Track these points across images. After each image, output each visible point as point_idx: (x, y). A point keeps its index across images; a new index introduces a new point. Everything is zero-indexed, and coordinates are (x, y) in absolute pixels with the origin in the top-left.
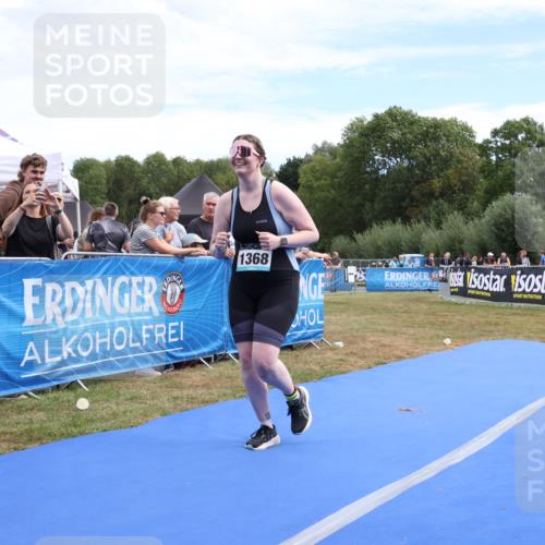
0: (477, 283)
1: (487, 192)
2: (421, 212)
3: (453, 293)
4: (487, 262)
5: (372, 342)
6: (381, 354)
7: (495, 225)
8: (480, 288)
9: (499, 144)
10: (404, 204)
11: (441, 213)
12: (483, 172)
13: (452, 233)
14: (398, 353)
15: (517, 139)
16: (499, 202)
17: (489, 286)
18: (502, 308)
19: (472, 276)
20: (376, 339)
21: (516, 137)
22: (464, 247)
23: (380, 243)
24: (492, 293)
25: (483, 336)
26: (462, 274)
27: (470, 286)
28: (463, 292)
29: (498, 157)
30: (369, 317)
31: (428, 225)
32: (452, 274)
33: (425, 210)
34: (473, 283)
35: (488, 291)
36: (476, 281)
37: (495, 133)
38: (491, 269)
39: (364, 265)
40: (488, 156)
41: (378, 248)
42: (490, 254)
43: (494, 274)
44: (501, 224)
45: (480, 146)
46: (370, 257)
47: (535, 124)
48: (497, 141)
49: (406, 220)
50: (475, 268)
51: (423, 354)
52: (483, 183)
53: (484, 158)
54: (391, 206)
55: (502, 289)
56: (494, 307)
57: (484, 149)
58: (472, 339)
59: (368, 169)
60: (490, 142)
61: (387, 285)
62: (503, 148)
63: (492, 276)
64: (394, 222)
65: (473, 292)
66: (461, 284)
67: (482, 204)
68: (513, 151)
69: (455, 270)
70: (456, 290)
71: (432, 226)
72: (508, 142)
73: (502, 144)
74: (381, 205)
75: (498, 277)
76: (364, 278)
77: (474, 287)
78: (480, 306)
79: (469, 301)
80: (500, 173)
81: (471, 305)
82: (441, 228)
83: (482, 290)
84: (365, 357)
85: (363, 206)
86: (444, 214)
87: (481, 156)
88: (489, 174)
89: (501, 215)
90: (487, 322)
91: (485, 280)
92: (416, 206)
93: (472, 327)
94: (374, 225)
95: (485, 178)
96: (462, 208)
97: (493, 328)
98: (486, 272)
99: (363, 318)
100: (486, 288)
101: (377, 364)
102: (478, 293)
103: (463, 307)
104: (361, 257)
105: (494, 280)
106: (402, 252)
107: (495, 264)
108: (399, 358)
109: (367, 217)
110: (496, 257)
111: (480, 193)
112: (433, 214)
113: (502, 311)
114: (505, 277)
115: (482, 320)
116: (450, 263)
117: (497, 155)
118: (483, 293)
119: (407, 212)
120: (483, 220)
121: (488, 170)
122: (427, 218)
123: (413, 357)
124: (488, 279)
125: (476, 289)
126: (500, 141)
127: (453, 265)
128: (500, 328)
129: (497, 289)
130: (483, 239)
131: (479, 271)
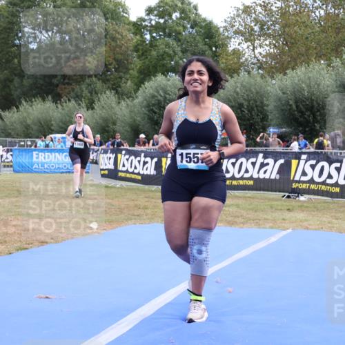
0: (128, 165)
1: (140, 72)
2: (73, 90)
3: (103, 176)
4: (139, 144)
5: (14, 226)
6: (23, 239)
7: (148, 106)
8: (131, 170)
9: (153, 23)
10: (55, 81)
11: (94, 92)
12: (137, 51)
13: (104, 113)
14: (42, 238)
15: (171, 18)
16: (151, 83)
17: (140, 169)
18: (152, 191)
19: (122, 158)
20: (19, 223)
21: (170, 15)
22: (117, 128)
23: (29, 122)
24: (143, 176)
25: (131, 219)
26: (113, 156)
27: (121, 168)
28: (113, 174)
29: (152, 37)
30: (14, 199)
31: (79, 105)
32: (102, 156)
33: (77, 88)
34: (124, 166)
35: (138, 174)
36: (127, 163)
37: (150, 11)
38: (142, 151)
39: (12, 144)
40: (142, 35)
41: (27, 127)
42: (142, 136)
43: (145, 157)
44: (154, 105)
45: (135, 24)
46: (18, 136)
47: (190, 4)
48: (151, 20)
49: (57, 98)
50: (126, 150)
51: (68, 239)
52: (136, 63)
53: (138, 37)
54: (41, 82)
55: (153, 172)
56: (144, 191)
57: (138, 27)
58: (120, 223)
59: (17, 42)
60: (144, 20)
61: (36, 166)
62: (157, 27)
63: (143, 159)
64: (44, 100)
65: (123, 175)
66: (111, 167)
67: (136, 84)
68: (167, 30)
69: (105, 152)
70: (106, 172)
71: (83, 105)
72: (162, 21)
73: (157, 23)
74: (31, 81)
75: (148, 159)
76: (10, 158)
77: (124, 169)
78: (130, 189)
79: (119, 183)
80: (154, 53)
81: (121, 188)
82: (93, 108)
83: (133, 173)
84: (6, 242)
85: (11, 81)
86: (96, 93)
87: (135, 34)
88: (143, 54)
89: (153, 96)
90: (136, 206)
91: (135, 162)
92: (68, 84)
93: (121, 210)
94: (23, 102)
95: (139, 57)
96: (116, 88)
97: (141, 212)
98: (137, 154)
99: (7, 200)
100: (136, 171)
101: (18, 250)
102: (128, 175)
103: (113, 190)
104: (9, 135)
105: (145, 163)
106: (52, 132)
107: (147, 147)
108: (43, 243)
109: (16, 93)
110: (148, 139)
111: (134, 73)
112: (86, 93)
113: (151, 194)
114: (156, 160)
115: (132, 204)
116: (101, 145)
117: (151, 34)
118: (133, 176)
119: (59, 89)
120: (136, 101)
121: (142, 50)
122: (78, 98)
123: (57, 242)
124: (139, 162)
125: (127, 171)
126: (154, 20)
127: (103, 147)
128: (148, 211)
129: (148, 172)
130: (135, 121)
131: (129, 153)
